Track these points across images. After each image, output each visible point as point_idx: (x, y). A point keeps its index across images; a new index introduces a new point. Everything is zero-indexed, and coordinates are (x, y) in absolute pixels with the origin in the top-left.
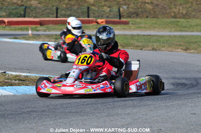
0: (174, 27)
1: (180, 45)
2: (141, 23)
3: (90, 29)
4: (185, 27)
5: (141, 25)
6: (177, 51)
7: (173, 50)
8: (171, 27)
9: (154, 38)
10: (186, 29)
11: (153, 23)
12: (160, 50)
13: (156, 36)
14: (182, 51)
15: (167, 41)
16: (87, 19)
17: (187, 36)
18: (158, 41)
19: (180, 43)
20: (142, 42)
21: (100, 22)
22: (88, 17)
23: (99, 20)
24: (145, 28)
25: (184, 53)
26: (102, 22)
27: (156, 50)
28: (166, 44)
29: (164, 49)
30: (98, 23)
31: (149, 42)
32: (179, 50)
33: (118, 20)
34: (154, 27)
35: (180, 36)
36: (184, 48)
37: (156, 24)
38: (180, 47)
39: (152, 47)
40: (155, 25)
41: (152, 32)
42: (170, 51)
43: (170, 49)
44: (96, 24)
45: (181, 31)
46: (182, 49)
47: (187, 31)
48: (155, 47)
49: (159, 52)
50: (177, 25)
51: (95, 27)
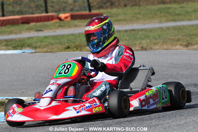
0: (164, 16)
1: (178, 40)
2: (119, 14)
3: (51, 29)
4: (179, 15)
5: (119, 18)
6: (174, 48)
7: (170, 47)
8: (161, 17)
9: (140, 33)
10: (180, 17)
11: (135, 13)
12: (151, 49)
13: (142, 30)
14: (182, 47)
15: (159, 36)
16: (44, 14)
17: (184, 27)
18: (147, 37)
19: (177, 37)
20: (126, 39)
21: (63, 18)
22: (47, 12)
23: (62, 16)
24: (125, 20)
25: (185, 50)
26: (66, 18)
27: (146, 50)
28: (158, 41)
29: (157, 47)
30: (60, 19)
31: (135, 39)
32: (178, 47)
33: (87, 12)
34: (138, 18)
35: (175, 28)
36: (185, 43)
37: (139, 13)
38: (179, 43)
39: (141, 46)
40: (139, 16)
41: (135, 25)
42: (166, 49)
43: (165, 47)
44: (58, 21)
45: (174, 20)
46: (182, 45)
47: (183, 20)
48: (145, 46)
49: (152, 52)
50: (168, 13)
51: (57, 25)
